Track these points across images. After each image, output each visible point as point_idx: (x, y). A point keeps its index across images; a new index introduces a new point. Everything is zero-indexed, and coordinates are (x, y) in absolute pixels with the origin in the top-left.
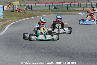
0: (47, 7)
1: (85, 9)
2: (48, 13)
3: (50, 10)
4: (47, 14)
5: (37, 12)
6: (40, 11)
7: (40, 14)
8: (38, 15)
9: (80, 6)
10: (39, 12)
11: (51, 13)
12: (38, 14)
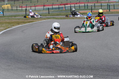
0: (45, 10)
1: (94, 11)
2: (47, 18)
3: (49, 13)
4: (45, 19)
8: (34, 20)
9: (86, 8)
11: (50, 18)
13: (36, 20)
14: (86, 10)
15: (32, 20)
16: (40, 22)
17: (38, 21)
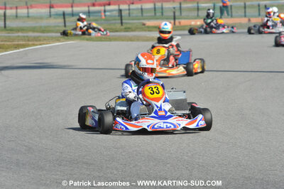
1: (179, 22)
3: (65, 26)
5: (25, 34)
6: (33, 29)
7: (36, 39)
8: (30, 43)
10: (31, 34)
12: (28, 40)
13: (36, 43)
14: (157, 19)
15: (24, 43)
16: (46, 48)
17: (40, 45)
